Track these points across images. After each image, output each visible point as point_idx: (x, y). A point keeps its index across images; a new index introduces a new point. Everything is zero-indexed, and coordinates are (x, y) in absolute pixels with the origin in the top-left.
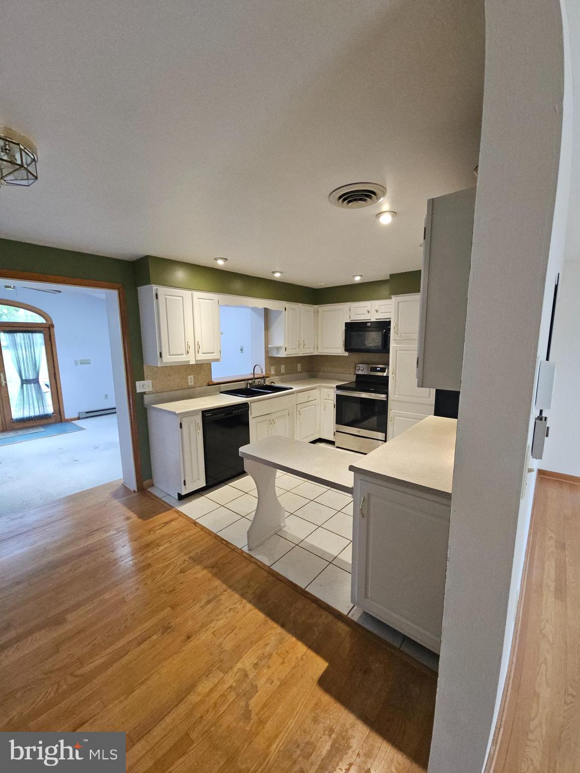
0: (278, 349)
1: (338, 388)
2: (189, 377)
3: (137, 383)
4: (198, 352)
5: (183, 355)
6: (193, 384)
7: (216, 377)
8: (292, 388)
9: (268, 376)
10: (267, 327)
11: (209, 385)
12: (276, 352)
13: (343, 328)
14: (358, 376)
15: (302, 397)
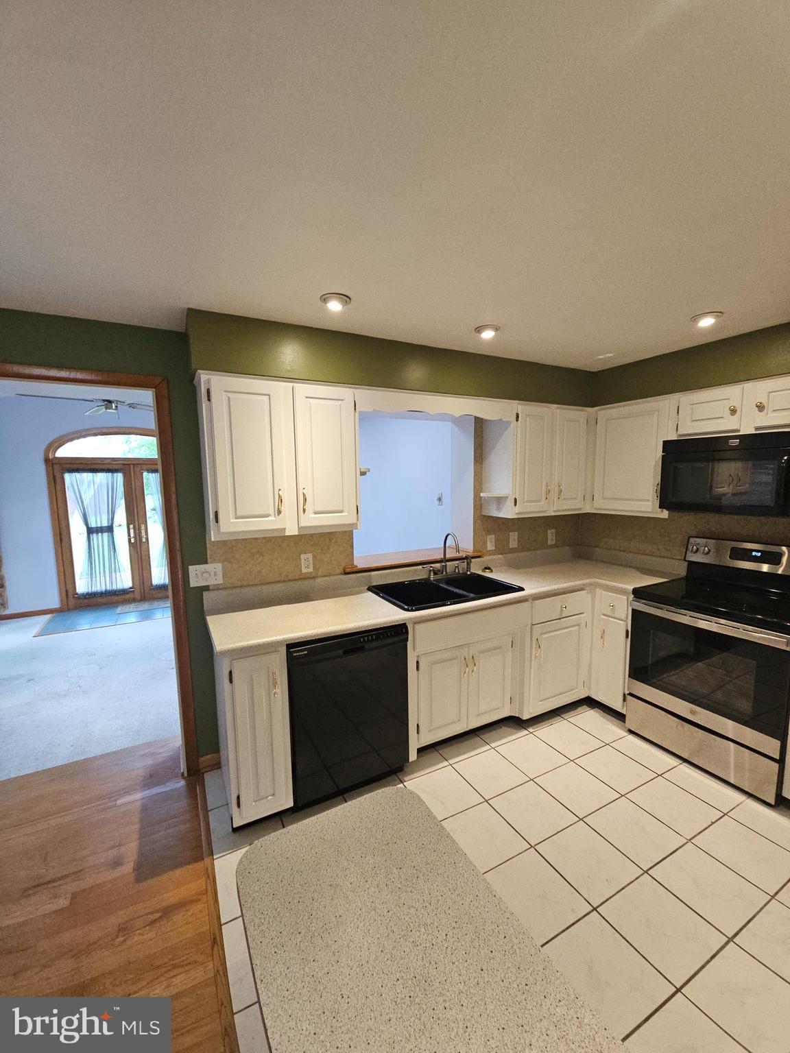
0: (500, 500)
1: (638, 593)
2: (303, 557)
3: (191, 568)
4: (304, 511)
5: (268, 516)
6: (311, 570)
7: (363, 554)
8: (521, 589)
9: (478, 554)
10: (480, 455)
11: (346, 573)
12: (495, 507)
13: (656, 454)
14: (691, 564)
15: (545, 609)
